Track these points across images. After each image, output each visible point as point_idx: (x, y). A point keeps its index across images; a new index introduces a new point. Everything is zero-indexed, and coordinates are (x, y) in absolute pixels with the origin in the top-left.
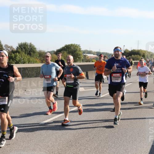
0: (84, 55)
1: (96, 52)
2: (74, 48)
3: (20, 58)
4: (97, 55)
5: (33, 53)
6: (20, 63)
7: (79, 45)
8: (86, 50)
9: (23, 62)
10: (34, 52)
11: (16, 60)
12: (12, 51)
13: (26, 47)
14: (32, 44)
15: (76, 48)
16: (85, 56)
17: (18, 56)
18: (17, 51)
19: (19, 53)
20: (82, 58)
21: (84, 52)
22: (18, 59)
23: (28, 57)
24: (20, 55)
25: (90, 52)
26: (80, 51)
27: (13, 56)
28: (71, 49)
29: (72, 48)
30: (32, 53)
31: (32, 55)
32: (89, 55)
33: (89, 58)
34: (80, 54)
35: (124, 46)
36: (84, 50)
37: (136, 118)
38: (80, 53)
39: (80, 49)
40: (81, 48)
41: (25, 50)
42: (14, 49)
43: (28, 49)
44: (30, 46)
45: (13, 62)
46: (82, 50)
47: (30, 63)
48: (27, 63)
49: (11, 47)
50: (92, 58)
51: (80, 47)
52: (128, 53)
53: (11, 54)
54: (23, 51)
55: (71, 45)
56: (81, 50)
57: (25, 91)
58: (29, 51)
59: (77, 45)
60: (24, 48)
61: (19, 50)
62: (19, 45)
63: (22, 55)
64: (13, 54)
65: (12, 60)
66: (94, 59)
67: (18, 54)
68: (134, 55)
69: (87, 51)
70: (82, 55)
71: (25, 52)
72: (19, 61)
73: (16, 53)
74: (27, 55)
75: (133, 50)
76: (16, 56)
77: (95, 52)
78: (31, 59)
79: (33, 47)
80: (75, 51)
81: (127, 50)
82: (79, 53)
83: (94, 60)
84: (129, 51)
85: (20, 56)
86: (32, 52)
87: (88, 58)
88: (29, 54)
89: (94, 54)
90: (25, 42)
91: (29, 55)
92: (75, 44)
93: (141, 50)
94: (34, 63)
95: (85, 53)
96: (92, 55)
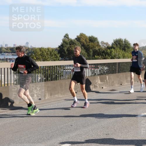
3: (115, 53)
5: (128, 49)
6: (115, 58)
9: (118, 57)
10: (129, 47)
11: (111, 56)
12: (108, 47)
13: (121, 43)
14: (127, 40)
17: (114, 51)
18: (112, 47)
19: (114, 48)
22: (113, 54)
23: (123, 52)
24: (115, 50)
27: (108, 52)
30: (126, 49)
31: (127, 51)
41: (120, 46)
42: (109, 45)
43: (123, 44)
44: (125, 42)
45: (109, 57)
47: (125, 58)
48: (122, 58)
49: (107, 44)
53: (107, 50)
54: (118, 47)
57: (121, 84)
58: (124, 47)
60: (119, 44)
61: (114, 46)
62: (114, 41)
63: (117, 51)
64: (108, 50)
65: (108, 55)
67: (113, 50)
71: (120, 48)
72: (114, 56)
73: (112, 49)
74: (122, 50)
76: (111, 52)
78: (126, 55)
79: (127, 43)
85: (115, 52)
86: (126, 47)
88: (124, 49)
90: (119, 38)
91: (124, 51)
94: (128, 58)
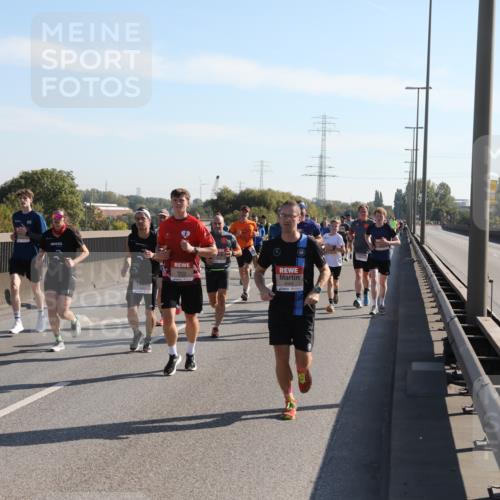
0: (89, 208)
1: (128, 197)
2: (52, 183)
4: (131, 206)
7: (69, 174)
8: (93, 190)
15: (61, 183)
16: (90, 210)
20: (82, 216)
21: (87, 196)
25: (106, 198)
26: (73, 193)
28: (42, 186)
29: (47, 183)
32: (103, 207)
33: (104, 215)
34: (72, 204)
35: (218, 177)
36: (87, 191)
37: (260, 408)
38: (75, 199)
39: (73, 186)
40: (76, 182)
46: (81, 191)
50: (115, 216)
51: (73, 179)
52: (229, 202)
55: (43, 172)
56: (78, 188)
59: (60, 172)
66: (119, 218)
68: (250, 207)
69: (98, 192)
70: (81, 206)
75: (247, 190)
77: (123, 197)
80: (56, 194)
81: (226, 191)
82: (69, 200)
83: (119, 224)
84: (235, 196)
87: (100, 215)
89: (119, 205)
92: (54, 170)
93: (270, 190)
95: (89, 201)
96: (113, 208)
